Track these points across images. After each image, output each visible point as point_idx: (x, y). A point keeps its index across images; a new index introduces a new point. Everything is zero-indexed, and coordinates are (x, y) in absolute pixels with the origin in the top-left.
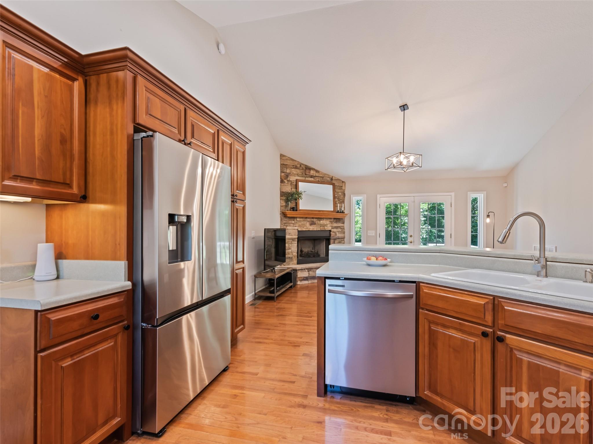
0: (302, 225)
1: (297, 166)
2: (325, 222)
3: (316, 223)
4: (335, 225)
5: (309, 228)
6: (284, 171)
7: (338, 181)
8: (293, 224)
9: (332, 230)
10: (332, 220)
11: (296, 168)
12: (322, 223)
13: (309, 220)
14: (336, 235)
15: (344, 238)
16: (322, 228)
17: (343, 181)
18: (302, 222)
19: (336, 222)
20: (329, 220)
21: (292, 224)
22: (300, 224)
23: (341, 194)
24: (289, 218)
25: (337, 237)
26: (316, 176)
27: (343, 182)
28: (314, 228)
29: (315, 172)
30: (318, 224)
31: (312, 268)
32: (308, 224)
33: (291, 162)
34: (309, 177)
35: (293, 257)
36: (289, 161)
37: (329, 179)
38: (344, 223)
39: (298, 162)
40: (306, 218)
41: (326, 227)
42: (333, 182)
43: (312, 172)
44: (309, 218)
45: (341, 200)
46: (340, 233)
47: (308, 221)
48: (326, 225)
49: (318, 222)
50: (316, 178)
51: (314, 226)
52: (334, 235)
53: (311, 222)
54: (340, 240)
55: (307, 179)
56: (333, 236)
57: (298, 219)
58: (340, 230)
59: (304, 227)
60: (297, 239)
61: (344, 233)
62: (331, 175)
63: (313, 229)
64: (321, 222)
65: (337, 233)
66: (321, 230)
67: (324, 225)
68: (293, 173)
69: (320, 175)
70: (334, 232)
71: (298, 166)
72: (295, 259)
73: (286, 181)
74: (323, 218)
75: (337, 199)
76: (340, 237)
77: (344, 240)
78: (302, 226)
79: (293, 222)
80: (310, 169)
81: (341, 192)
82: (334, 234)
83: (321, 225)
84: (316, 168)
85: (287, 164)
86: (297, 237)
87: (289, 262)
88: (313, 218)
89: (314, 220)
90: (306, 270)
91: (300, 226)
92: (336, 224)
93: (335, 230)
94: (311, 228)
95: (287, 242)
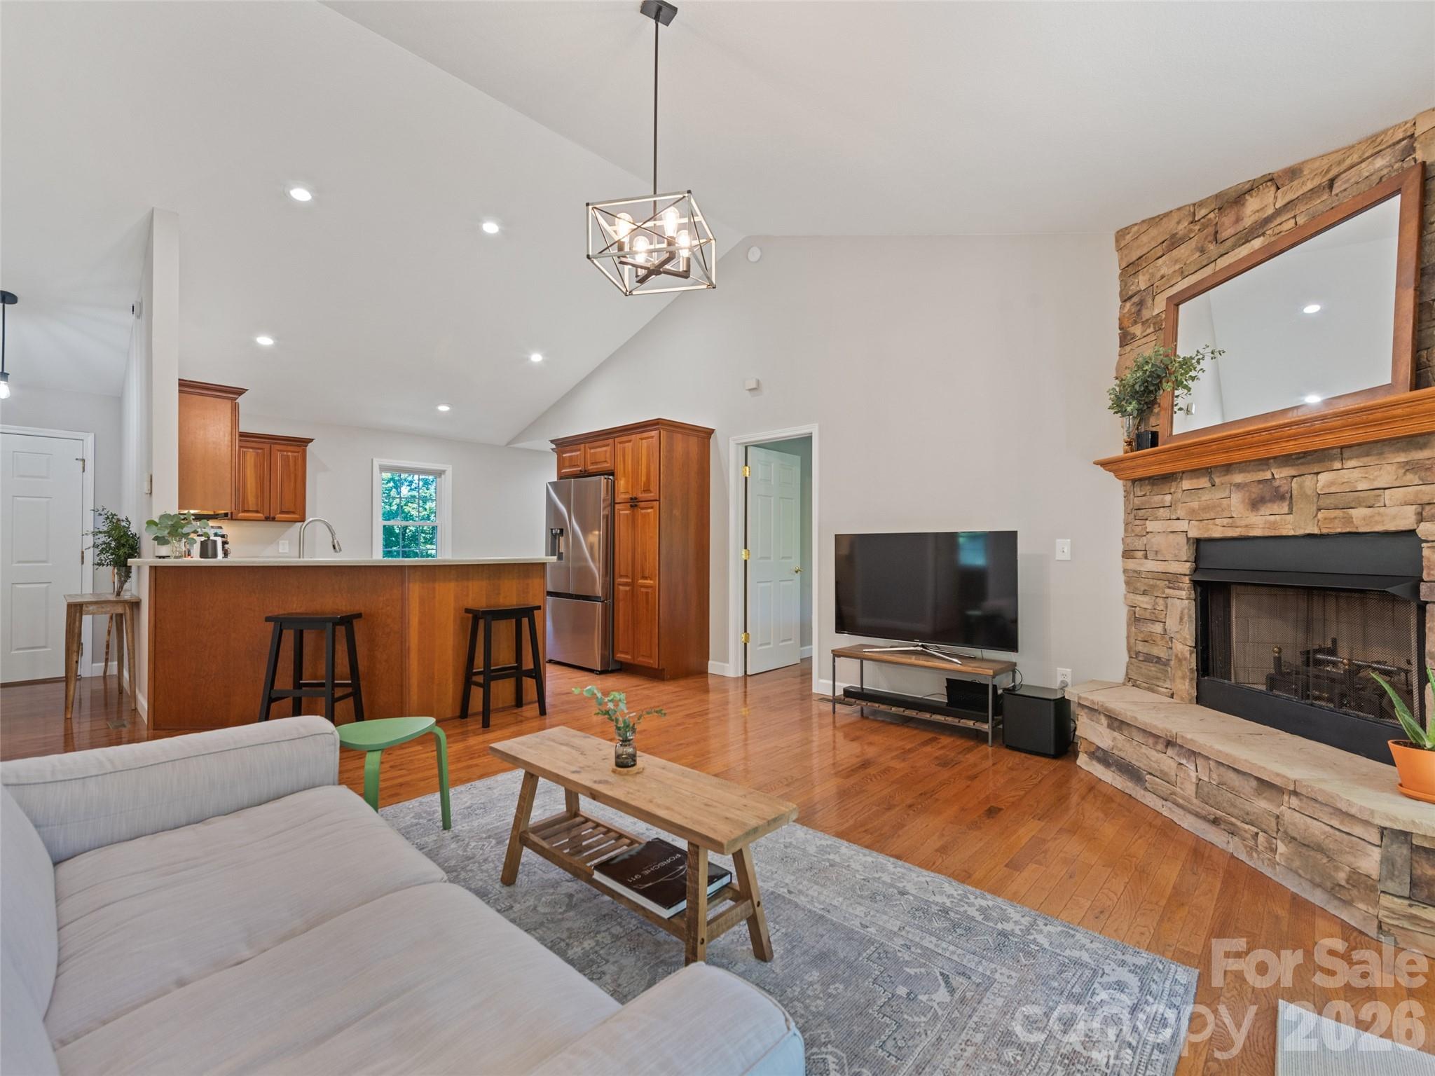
0: (1206, 509)
1: (1176, 234)
2: (1356, 475)
3: (1290, 491)
5: (1243, 523)
6: (1130, 293)
8: (1167, 510)
9: (1427, 530)
11: (1174, 242)
12: (1332, 483)
13: (1238, 478)
16: (1329, 522)
18: (1206, 497)
20: (1402, 457)
21: (1162, 510)
22: (1195, 505)
24: (1153, 484)
26: (1278, 213)
28: (1275, 523)
29: (1273, 189)
30: (1304, 496)
32: (1236, 502)
33: (1153, 232)
34: (1233, 248)
35: (1172, 663)
36: (1144, 239)
39: (1179, 209)
40: (1228, 468)
41: (1359, 512)
42: (1419, 156)
43: (1253, 208)
44: (1243, 466)
47: (1238, 486)
48: (1372, 497)
49: (1301, 486)
50: (1278, 221)
51: (1277, 507)
53: (1256, 490)
55: (1223, 263)
57: (1186, 484)
59: (1218, 521)
60: (1187, 579)
63: (1274, 525)
64: (1320, 485)
66: (1324, 531)
67: (1346, 502)
68: (1163, 277)
71: (1182, 228)
72: (1179, 674)
73: (1137, 330)
74: (1343, 451)
78: (1208, 516)
79: (1168, 498)
80: (1233, 200)
83: (1321, 501)
85: (1139, 254)
86: (1186, 568)
87: (1158, 678)
88: (1264, 463)
89: (1280, 473)
91: (1193, 516)
94: (1259, 523)
95: (1145, 590)
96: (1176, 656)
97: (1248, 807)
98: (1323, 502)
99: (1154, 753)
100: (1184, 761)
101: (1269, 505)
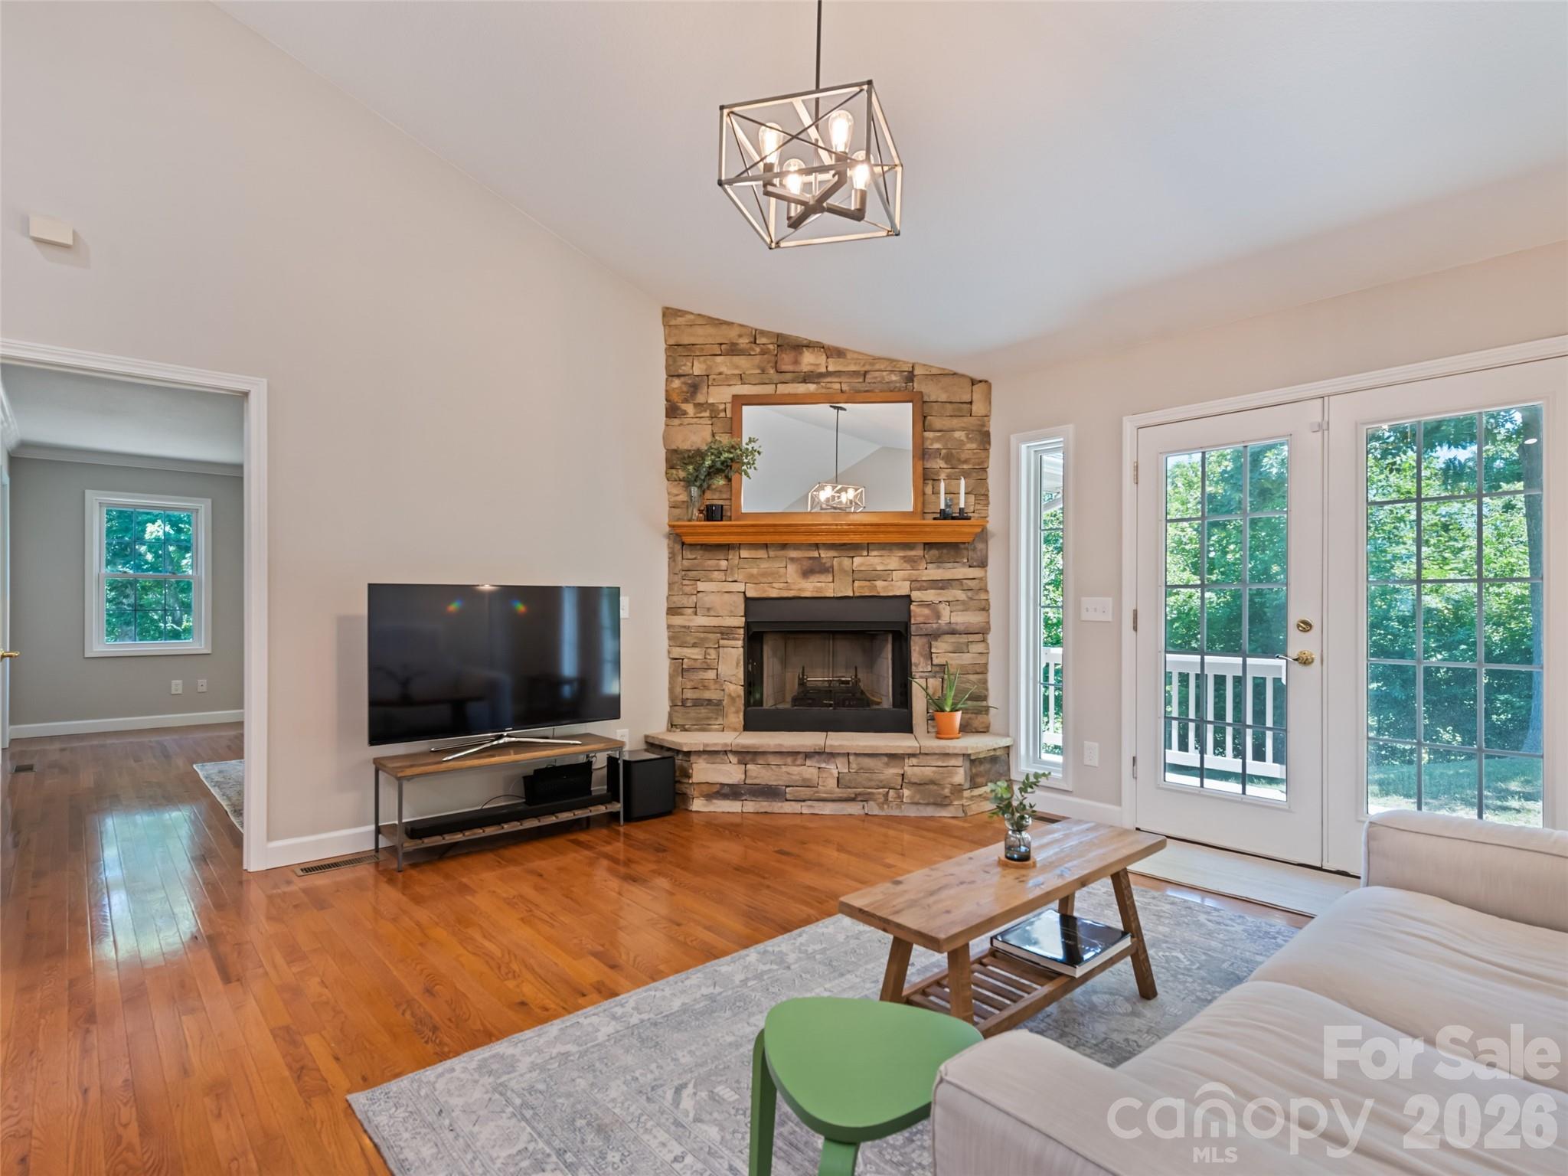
0: (764, 575)
1: (737, 344)
2: (877, 560)
3: (832, 567)
4: (934, 573)
5: (797, 587)
6: (681, 372)
7: (945, 380)
8: (723, 573)
9: (915, 595)
10: (919, 552)
11: (733, 350)
12: (861, 565)
13: (794, 554)
14: (938, 616)
15: (983, 631)
16: (861, 588)
17: (978, 377)
18: (764, 565)
19: (939, 561)
20: (902, 554)
21: (716, 573)
22: (755, 571)
23: (964, 438)
24: (706, 550)
25: (946, 628)
26: (828, 374)
27: (974, 382)
28: (821, 588)
29: (824, 357)
30: (843, 571)
31: (764, 753)
32: (792, 572)
33: (710, 330)
34: (793, 381)
35: (725, 703)
36: (700, 331)
37: (894, 378)
38: (983, 564)
39: (741, 326)
40: (784, 546)
41: (879, 584)
42: (917, 386)
43: (809, 360)
44: (797, 546)
45: (966, 462)
46: (960, 607)
47: (792, 559)
48: (886, 575)
49: (840, 564)
50: (829, 379)
51: (823, 578)
52: (927, 617)
53: (807, 564)
54: (964, 639)
55: (783, 389)
56: (920, 619)
57: (744, 554)
58: (962, 596)
59: (774, 585)
60: (742, 631)
61: (985, 609)
62: (907, 355)
63: (820, 589)
64: (855, 564)
65: (945, 610)
66: (857, 594)
67: (871, 576)
68: (720, 374)
69: (847, 365)
70: (923, 604)
71: (744, 342)
72: (733, 709)
73: (689, 408)
74: (868, 547)
75: (943, 459)
76: (959, 628)
77: (984, 641)
78: (763, 580)
79: (724, 564)
80: (797, 346)
81: (962, 429)
82: (926, 611)
83: (855, 575)
84: (827, 340)
85: (692, 340)
86: (741, 622)
87: (709, 718)
88: (817, 546)
89: (824, 554)
90: (734, 759)
91: (751, 579)
92: (940, 571)
93: (930, 595)
94: (809, 587)
95: (695, 643)
96: (730, 695)
97: (882, 777)
98: (856, 576)
99: (795, 768)
100: (823, 765)
101: (818, 575)
